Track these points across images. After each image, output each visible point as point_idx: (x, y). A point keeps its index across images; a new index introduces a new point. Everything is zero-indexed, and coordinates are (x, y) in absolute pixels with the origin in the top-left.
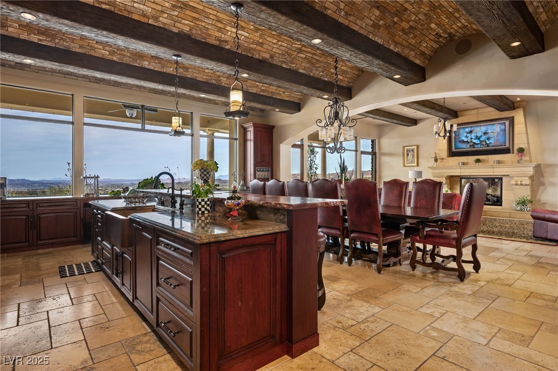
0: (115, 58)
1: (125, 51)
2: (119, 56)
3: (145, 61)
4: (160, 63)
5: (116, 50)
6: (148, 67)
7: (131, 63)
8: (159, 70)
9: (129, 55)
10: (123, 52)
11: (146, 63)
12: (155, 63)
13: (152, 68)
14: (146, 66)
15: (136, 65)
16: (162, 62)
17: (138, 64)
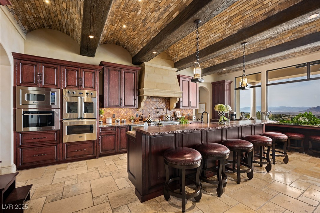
0: (251, 52)
1: (254, 46)
2: (252, 50)
3: (267, 44)
4: (277, 40)
5: (249, 48)
6: (271, 46)
7: (260, 50)
8: (279, 44)
9: (257, 47)
10: (253, 47)
11: (268, 45)
12: (274, 41)
13: (273, 45)
14: (269, 47)
15: (263, 49)
16: (278, 38)
17: (264, 48)
